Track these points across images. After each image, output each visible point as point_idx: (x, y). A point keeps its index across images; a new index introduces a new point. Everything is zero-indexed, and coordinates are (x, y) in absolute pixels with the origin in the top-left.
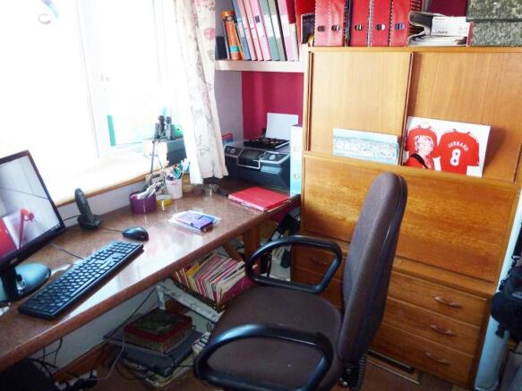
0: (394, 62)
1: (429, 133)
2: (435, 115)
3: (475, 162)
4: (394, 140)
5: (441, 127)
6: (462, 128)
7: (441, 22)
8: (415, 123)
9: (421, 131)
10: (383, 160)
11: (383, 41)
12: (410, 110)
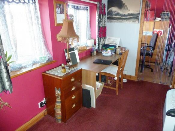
0: (152, 23)
1: (156, 31)
2: (157, 29)
3: (162, 34)
4: (152, 32)
5: (158, 30)
6: (160, 30)
7: (157, 18)
8: (154, 30)
9: (155, 31)
10: (150, 35)
11: (151, 21)
12: (154, 29)
